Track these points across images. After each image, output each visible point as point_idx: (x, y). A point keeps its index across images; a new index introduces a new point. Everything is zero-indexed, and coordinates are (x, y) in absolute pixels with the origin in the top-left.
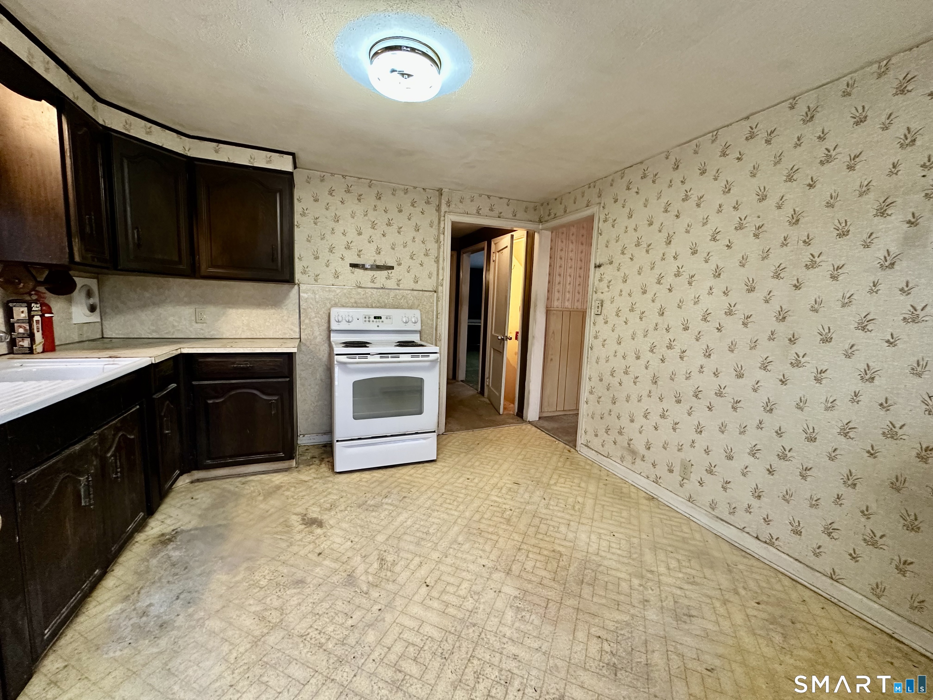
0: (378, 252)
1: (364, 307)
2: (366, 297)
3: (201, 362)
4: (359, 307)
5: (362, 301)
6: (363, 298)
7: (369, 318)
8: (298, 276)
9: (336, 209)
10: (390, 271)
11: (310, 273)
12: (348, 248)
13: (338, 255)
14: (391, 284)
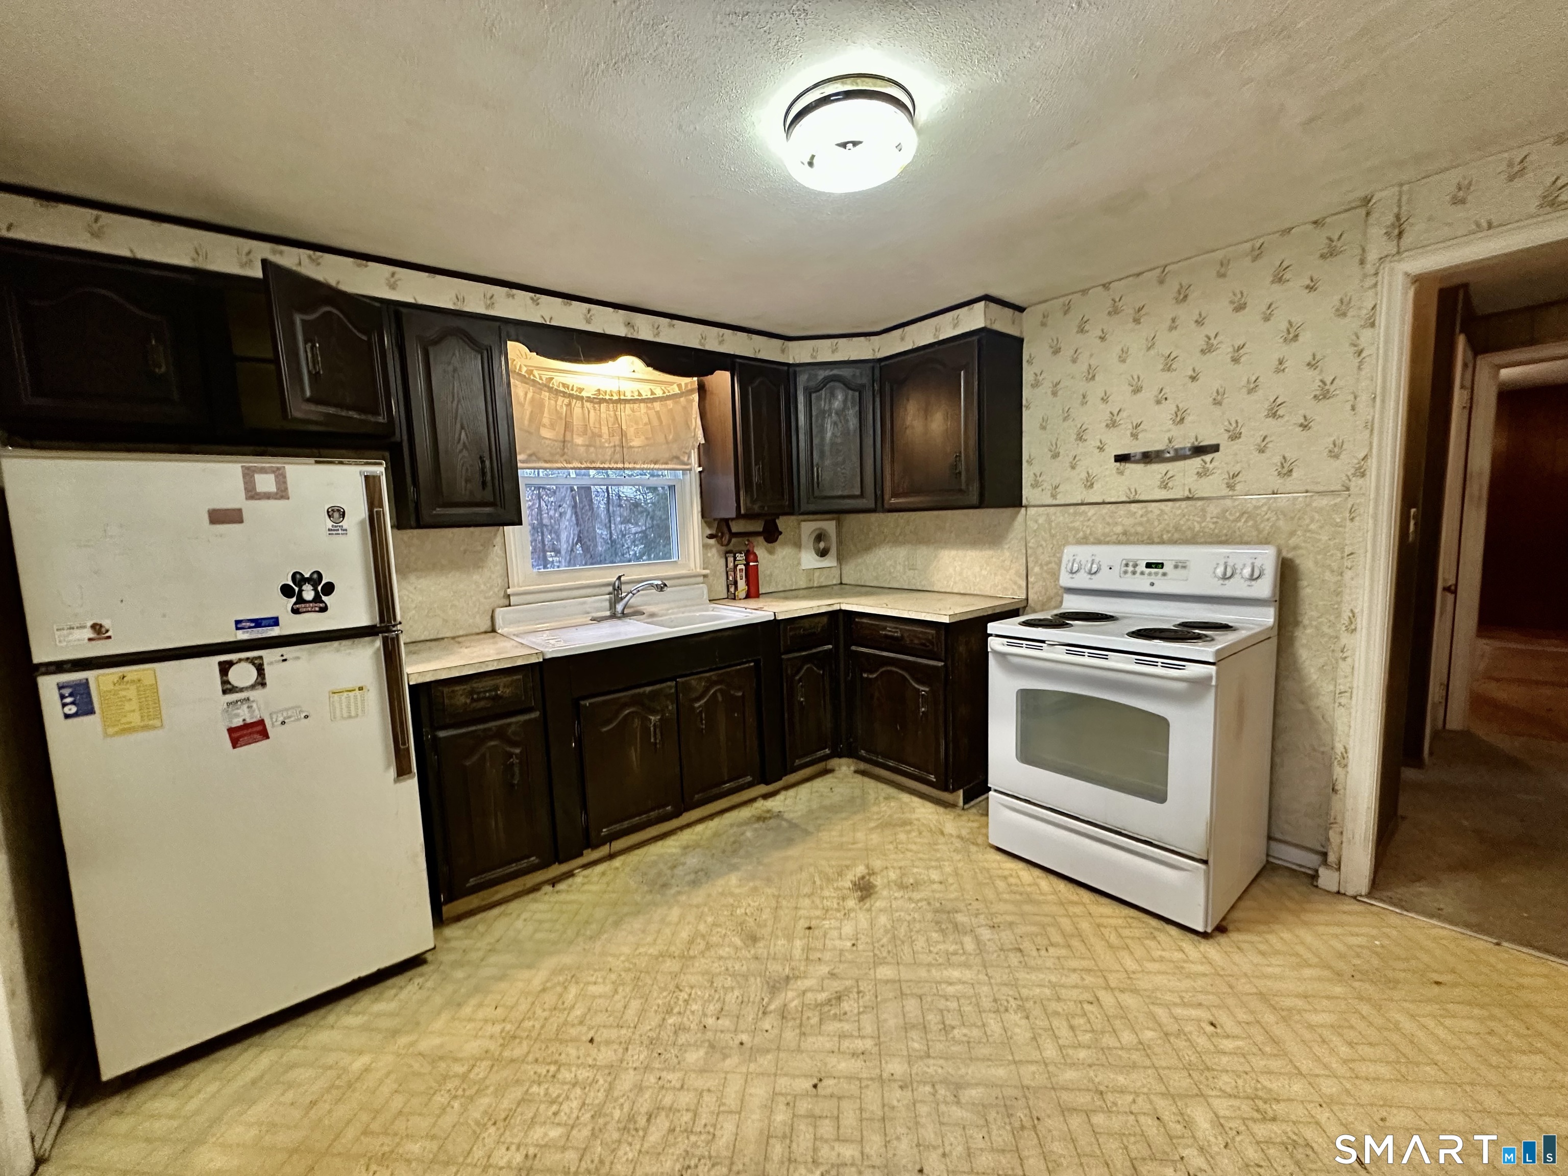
0: (1180, 419)
1: (1142, 542)
2: (1148, 521)
3: (858, 623)
4: (1133, 543)
5: (1140, 529)
6: (1141, 524)
7: (1135, 565)
8: (1028, 493)
9: (1091, 355)
10: (1208, 458)
11: (1045, 485)
12: (1112, 424)
13: (1093, 443)
14: (1212, 486)
